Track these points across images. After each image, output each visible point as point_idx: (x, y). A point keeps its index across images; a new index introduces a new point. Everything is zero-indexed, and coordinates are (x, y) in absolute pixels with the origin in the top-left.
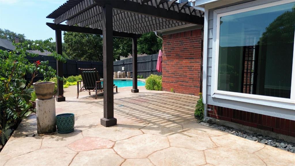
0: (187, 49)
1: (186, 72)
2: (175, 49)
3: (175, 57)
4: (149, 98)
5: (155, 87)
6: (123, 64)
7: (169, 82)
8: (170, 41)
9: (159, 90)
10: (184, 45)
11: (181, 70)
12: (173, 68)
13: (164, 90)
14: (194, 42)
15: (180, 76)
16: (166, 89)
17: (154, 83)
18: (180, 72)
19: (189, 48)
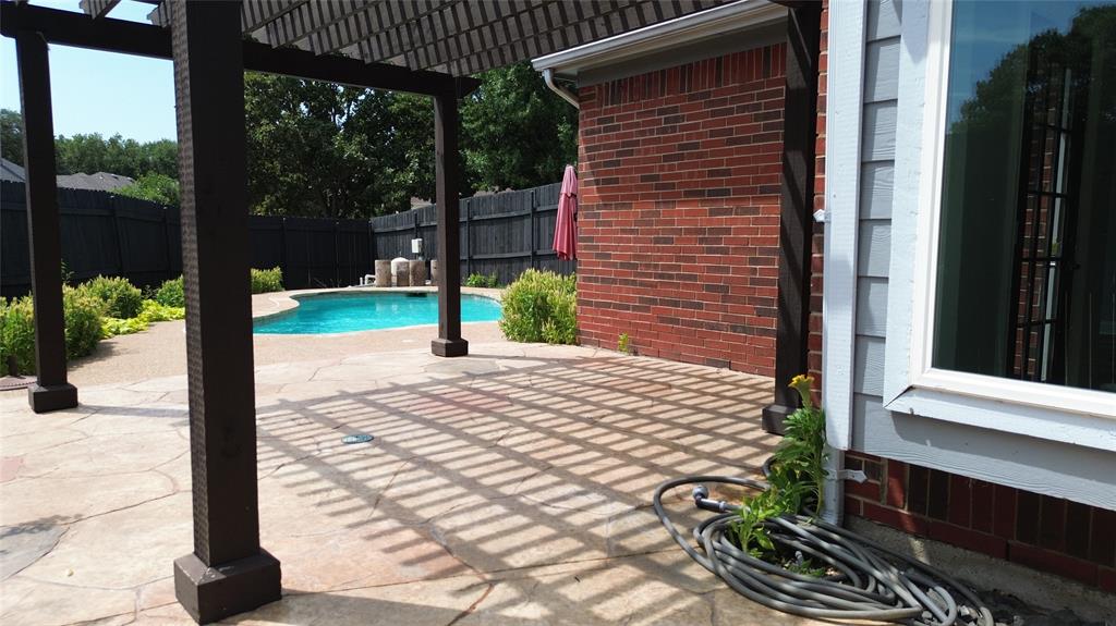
0: (696, 146)
1: (693, 259)
2: (639, 152)
3: (638, 188)
4: (514, 385)
5: (548, 328)
6: (413, 226)
7: (609, 305)
8: (612, 111)
9: (562, 342)
10: (683, 128)
11: (664, 250)
12: (629, 240)
13: (586, 342)
14: (730, 111)
15: (661, 276)
16: (597, 335)
17: (539, 308)
18: (661, 259)
19: (706, 145)
